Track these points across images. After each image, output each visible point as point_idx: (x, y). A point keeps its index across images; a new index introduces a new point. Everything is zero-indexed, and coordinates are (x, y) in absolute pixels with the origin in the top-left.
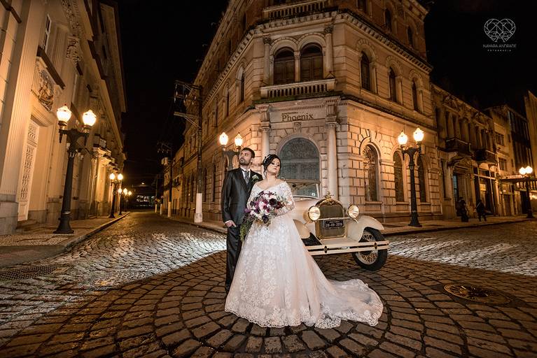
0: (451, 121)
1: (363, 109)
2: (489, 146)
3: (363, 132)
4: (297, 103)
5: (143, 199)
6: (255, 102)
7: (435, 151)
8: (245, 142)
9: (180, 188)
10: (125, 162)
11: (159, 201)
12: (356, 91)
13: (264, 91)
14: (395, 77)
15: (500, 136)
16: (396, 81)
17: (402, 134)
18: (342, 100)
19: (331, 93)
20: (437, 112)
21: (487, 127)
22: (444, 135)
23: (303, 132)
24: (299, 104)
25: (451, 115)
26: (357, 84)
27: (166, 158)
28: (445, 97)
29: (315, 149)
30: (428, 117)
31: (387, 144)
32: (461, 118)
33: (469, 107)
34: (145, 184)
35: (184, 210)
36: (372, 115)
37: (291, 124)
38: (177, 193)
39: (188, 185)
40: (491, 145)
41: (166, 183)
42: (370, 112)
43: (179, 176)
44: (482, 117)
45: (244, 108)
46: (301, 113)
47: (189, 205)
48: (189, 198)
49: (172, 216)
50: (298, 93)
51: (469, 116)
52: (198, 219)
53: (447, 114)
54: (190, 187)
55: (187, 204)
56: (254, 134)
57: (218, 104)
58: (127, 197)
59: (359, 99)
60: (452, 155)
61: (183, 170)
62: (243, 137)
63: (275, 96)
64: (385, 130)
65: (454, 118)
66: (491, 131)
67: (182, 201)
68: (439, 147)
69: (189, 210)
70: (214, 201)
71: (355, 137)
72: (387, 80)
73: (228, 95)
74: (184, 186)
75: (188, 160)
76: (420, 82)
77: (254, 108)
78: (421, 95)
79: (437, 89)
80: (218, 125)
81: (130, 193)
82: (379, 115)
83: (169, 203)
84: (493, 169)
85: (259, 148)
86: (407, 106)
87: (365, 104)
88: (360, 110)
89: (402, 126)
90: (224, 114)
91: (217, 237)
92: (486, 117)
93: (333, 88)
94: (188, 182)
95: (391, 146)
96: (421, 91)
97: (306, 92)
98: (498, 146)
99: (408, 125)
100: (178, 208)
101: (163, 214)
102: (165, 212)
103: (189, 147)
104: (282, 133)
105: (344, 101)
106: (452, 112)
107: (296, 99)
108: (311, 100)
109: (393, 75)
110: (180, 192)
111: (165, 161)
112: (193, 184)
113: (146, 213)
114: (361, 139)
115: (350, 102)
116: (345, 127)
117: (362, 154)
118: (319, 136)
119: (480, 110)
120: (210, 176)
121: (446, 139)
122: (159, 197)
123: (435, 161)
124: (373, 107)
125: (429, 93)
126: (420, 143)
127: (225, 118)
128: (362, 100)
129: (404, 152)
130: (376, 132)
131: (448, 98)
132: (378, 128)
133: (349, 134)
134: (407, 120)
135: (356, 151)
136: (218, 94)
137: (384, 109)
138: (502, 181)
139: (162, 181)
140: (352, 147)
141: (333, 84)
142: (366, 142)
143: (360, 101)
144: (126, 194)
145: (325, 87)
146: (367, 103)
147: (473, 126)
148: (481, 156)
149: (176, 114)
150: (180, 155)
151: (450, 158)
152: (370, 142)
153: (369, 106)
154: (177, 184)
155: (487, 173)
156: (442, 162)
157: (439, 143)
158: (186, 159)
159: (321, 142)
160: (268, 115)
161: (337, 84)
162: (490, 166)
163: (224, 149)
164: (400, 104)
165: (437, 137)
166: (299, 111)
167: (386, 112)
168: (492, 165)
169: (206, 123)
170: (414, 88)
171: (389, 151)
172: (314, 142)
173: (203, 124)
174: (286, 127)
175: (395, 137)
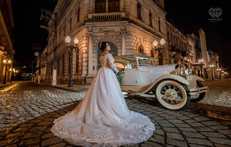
0: (173, 38)
1: (138, 28)
2: (187, 50)
3: (138, 40)
4: (107, 23)
5: (26, 75)
6: (85, 21)
7: (167, 51)
8: (80, 42)
9: (45, 68)
10: (14, 55)
11: (34, 75)
12: (135, 20)
13: (90, 16)
14: (151, 16)
15: (191, 46)
16: (152, 18)
17: (155, 41)
18: (129, 23)
19: (123, 19)
20: (168, 33)
21: (186, 42)
22: (170, 44)
23: (109, 38)
24: (108, 24)
25: (173, 35)
26: (136, 16)
27: (37, 52)
28: (171, 27)
29: (116, 47)
30: (165, 35)
31: (148, 46)
32: (177, 37)
33: (180, 33)
34: (26, 66)
35: (47, 80)
36: (142, 32)
37: (103, 34)
38: (44, 71)
39: (49, 66)
40: (188, 50)
41: (38, 66)
42: (141, 30)
43: (45, 62)
44: (184, 38)
45: (79, 25)
46: (108, 29)
47: (50, 77)
48: (50, 73)
49: (40, 83)
50: (107, 18)
51: (180, 37)
52: (54, 83)
53: (172, 35)
54: (50, 67)
55: (49, 76)
56: (85, 38)
57: (66, 24)
58: (16, 73)
59: (136, 23)
60: (174, 53)
61: (47, 59)
62: (79, 40)
63: (96, 19)
64: (147, 40)
65: (174, 37)
66: (188, 44)
67: (46, 75)
68: (169, 49)
69: (50, 79)
70: (63, 74)
71: (134, 41)
72: (148, 16)
73: (71, 19)
74: (47, 67)
75: (50, 54)
76: (161, 19)
77: (85, 25)
78: (162, 25)
79: (168, 23)
80: (66, 34)
81: (17, 71)
82: (145, 32)
83: (39, 76)
84: (188, 60)
85: (87, 46)
86: (156, 29)
87: (139, 26)
88: (136, 29)
89: (154, 38)
90: (69, 29)
91: (64, 91)
92: (186, 38)
93: (124, 17)
94: (50, 65)
95: (150, 47)
96: (162, 24)
97: (111, 18)
98: (190, 50)
99: (157, 38)
100: (44, 79)
101: (36, 82)
102: (37, 81)
103: (50, 47)
104: (99, 38)
105: (129, 24)
106: (174, 34)
107: (106, 21)
108: (114, 22)
109: (150, 15)
110: (45, 71)
111: (37, 54)
112: (52, 66)
113: (26, 82)
114: (137, 43)
115: (132, 24)
116: (130, 37)
117: (137, 50)
118: (117, 41)
119: (184, 35)
120: (61, 61)
121: (172, 46)
122: (34, 73)
123: (167, 55)
124: (142, 28)
125: (165, 25)
126: (163, 45)
127: (69, 31)
128: (138, 24)
129: (156, 50)
130: (143, 40)
131: (172, 28)
132: (144, 39)
133: (132, 40)
134: (156, 36)
135: (135, 48)
136: (66, 19)
137: (147, 30)
138: (192, 65)
139: (35, 65)
140: (133, 46)
141: (125, 15)
142: (139, 45)
143: (137, 24)
144: (15, 71)
145: (120, 16)
146: (140, 26)
147: (181, 41)
148: (184, 54)
149: (42, 27)
150: (45, 51)
151: (173, 54)
152: (141, 45)
153: (140, 27)
154: (44, 66)
155: (186, 62)
156: (170, 56)
157: (169, 47)
158: (48, 53)
159: (118, 43)
160: (92, 28)
161: (126, 15)
162: (187, 59)
163: (68, 45)
164: (153, 28)
165: (168, 45)
166: (108, 27)
167: (148, 31)
168: (188, 58)
169: (59, 34)
170: (159, 22)
171: (149, 50)
172: (115, 44)
173: (58, 34)
174: (101, 35)
175: (152, 43)
